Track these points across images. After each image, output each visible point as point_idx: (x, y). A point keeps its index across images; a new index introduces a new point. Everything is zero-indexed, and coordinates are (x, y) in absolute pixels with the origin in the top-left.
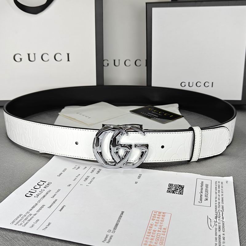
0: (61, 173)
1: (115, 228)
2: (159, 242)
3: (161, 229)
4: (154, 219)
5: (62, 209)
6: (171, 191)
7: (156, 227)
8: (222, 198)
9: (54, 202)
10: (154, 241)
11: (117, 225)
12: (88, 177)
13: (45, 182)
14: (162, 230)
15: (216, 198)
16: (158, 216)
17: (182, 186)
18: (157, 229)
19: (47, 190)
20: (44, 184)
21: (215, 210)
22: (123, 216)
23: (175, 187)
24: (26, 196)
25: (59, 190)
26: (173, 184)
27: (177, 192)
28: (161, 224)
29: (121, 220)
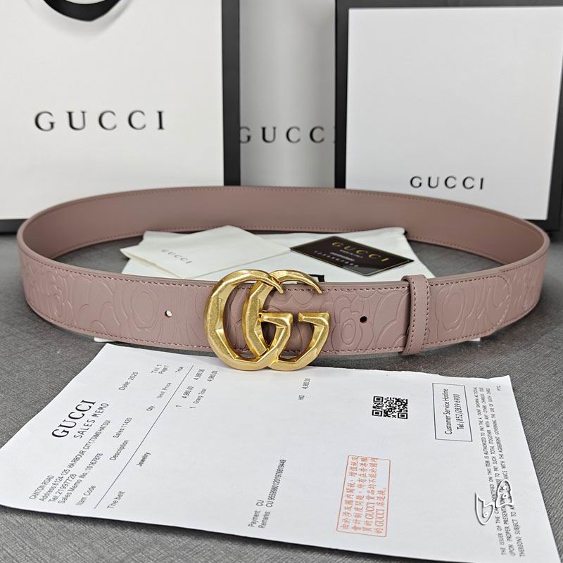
1: (272, 497)
2: (374, 520)
3: (373, 492)
5: (143, 461)
7: (360, 489)
8: (495, 422)
9: (122, 447)
10: (363, 519)
11: (274, 489)
14: (376, 495)
15: (481, 422)
16: (362, 465)
18: (365, 493)
21: (482, 448)
22: (285, 469)
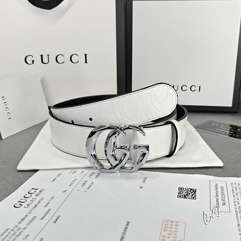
0: (55, 178)
4: (167, 230)
6: (182, 196)
12: (86, 181)
17: (194, 190)
19: (38, 198)
23: (186, 191)
25: (53, 197)
26: (183, 188)
27: (189, 197)
28: (175, 236)
29: (127, 232)
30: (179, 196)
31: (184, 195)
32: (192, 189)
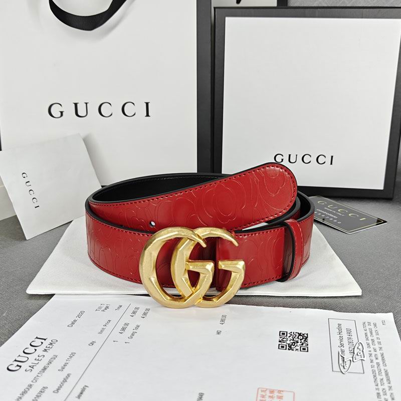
0: (75, 321)
6: (286, 345)
12: (127, 324)
13: (45, 340)
17: (304, 335)
19: (49, 355)
20: (42, 343)
23: (291, 338)
24: (8, 369)
25: (73, 354)
26: (287, 332)
27: (297, 348)
30: (280, 346)
31: (289, 344)
32: (301, 333)
